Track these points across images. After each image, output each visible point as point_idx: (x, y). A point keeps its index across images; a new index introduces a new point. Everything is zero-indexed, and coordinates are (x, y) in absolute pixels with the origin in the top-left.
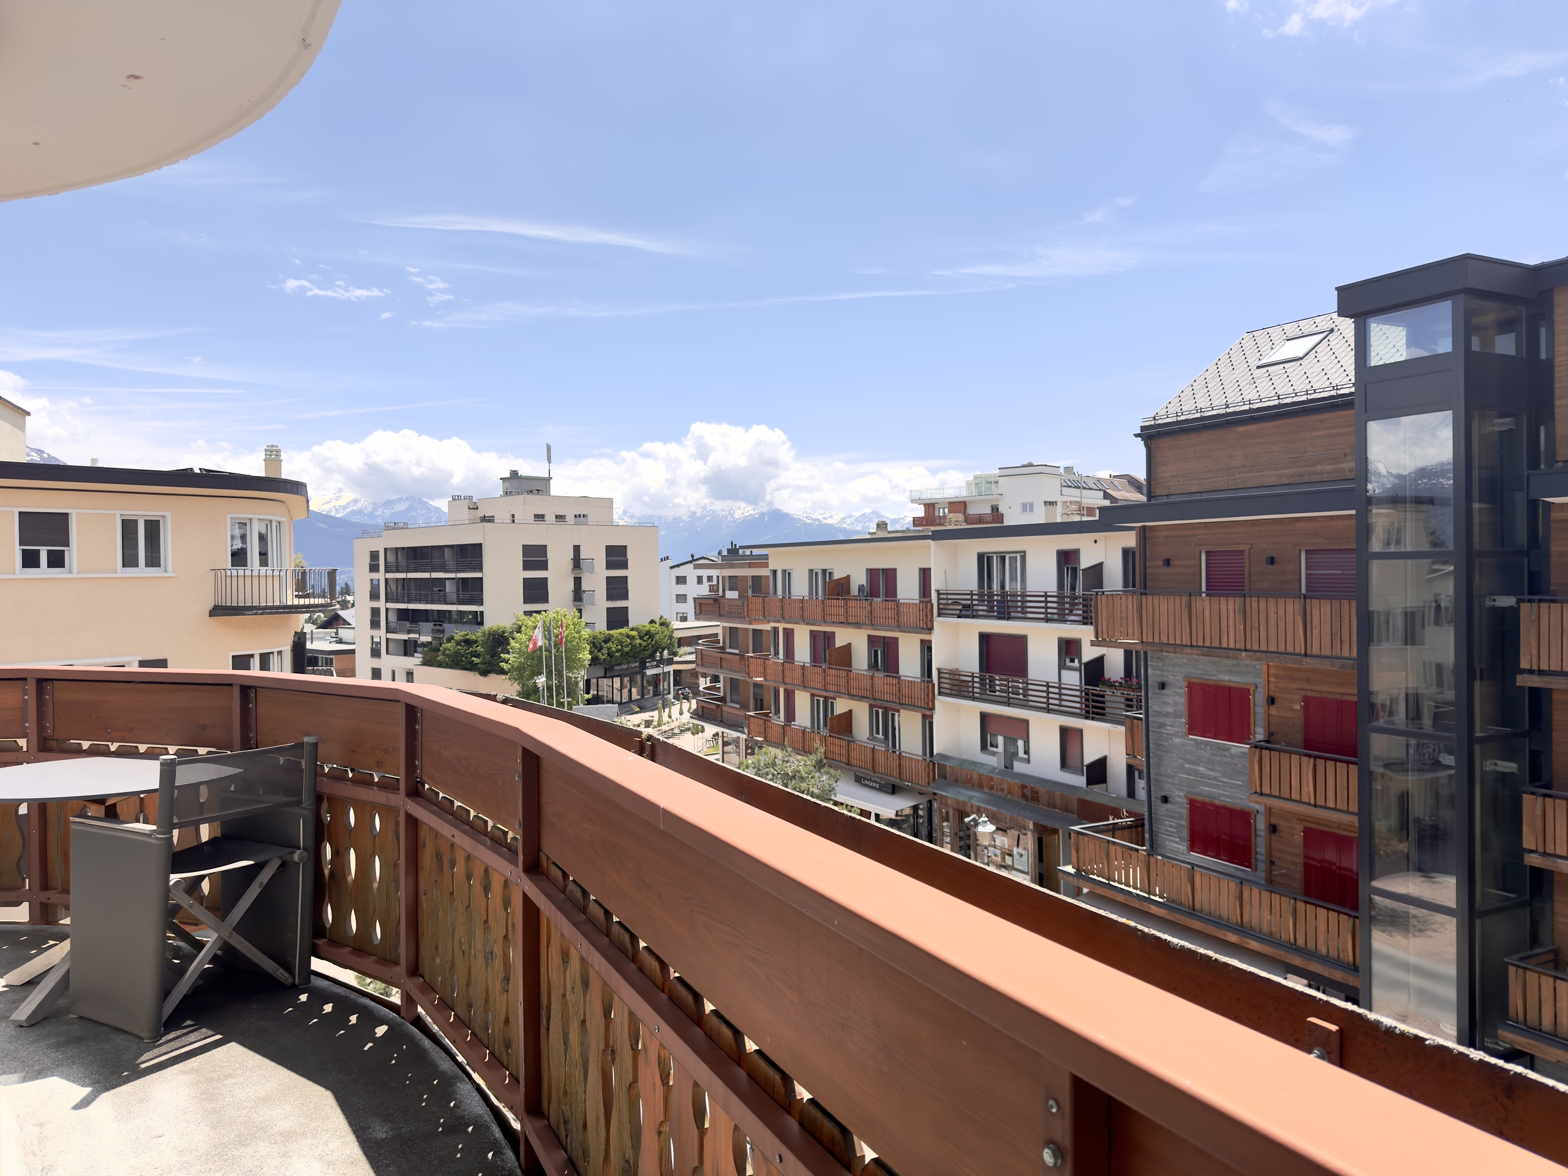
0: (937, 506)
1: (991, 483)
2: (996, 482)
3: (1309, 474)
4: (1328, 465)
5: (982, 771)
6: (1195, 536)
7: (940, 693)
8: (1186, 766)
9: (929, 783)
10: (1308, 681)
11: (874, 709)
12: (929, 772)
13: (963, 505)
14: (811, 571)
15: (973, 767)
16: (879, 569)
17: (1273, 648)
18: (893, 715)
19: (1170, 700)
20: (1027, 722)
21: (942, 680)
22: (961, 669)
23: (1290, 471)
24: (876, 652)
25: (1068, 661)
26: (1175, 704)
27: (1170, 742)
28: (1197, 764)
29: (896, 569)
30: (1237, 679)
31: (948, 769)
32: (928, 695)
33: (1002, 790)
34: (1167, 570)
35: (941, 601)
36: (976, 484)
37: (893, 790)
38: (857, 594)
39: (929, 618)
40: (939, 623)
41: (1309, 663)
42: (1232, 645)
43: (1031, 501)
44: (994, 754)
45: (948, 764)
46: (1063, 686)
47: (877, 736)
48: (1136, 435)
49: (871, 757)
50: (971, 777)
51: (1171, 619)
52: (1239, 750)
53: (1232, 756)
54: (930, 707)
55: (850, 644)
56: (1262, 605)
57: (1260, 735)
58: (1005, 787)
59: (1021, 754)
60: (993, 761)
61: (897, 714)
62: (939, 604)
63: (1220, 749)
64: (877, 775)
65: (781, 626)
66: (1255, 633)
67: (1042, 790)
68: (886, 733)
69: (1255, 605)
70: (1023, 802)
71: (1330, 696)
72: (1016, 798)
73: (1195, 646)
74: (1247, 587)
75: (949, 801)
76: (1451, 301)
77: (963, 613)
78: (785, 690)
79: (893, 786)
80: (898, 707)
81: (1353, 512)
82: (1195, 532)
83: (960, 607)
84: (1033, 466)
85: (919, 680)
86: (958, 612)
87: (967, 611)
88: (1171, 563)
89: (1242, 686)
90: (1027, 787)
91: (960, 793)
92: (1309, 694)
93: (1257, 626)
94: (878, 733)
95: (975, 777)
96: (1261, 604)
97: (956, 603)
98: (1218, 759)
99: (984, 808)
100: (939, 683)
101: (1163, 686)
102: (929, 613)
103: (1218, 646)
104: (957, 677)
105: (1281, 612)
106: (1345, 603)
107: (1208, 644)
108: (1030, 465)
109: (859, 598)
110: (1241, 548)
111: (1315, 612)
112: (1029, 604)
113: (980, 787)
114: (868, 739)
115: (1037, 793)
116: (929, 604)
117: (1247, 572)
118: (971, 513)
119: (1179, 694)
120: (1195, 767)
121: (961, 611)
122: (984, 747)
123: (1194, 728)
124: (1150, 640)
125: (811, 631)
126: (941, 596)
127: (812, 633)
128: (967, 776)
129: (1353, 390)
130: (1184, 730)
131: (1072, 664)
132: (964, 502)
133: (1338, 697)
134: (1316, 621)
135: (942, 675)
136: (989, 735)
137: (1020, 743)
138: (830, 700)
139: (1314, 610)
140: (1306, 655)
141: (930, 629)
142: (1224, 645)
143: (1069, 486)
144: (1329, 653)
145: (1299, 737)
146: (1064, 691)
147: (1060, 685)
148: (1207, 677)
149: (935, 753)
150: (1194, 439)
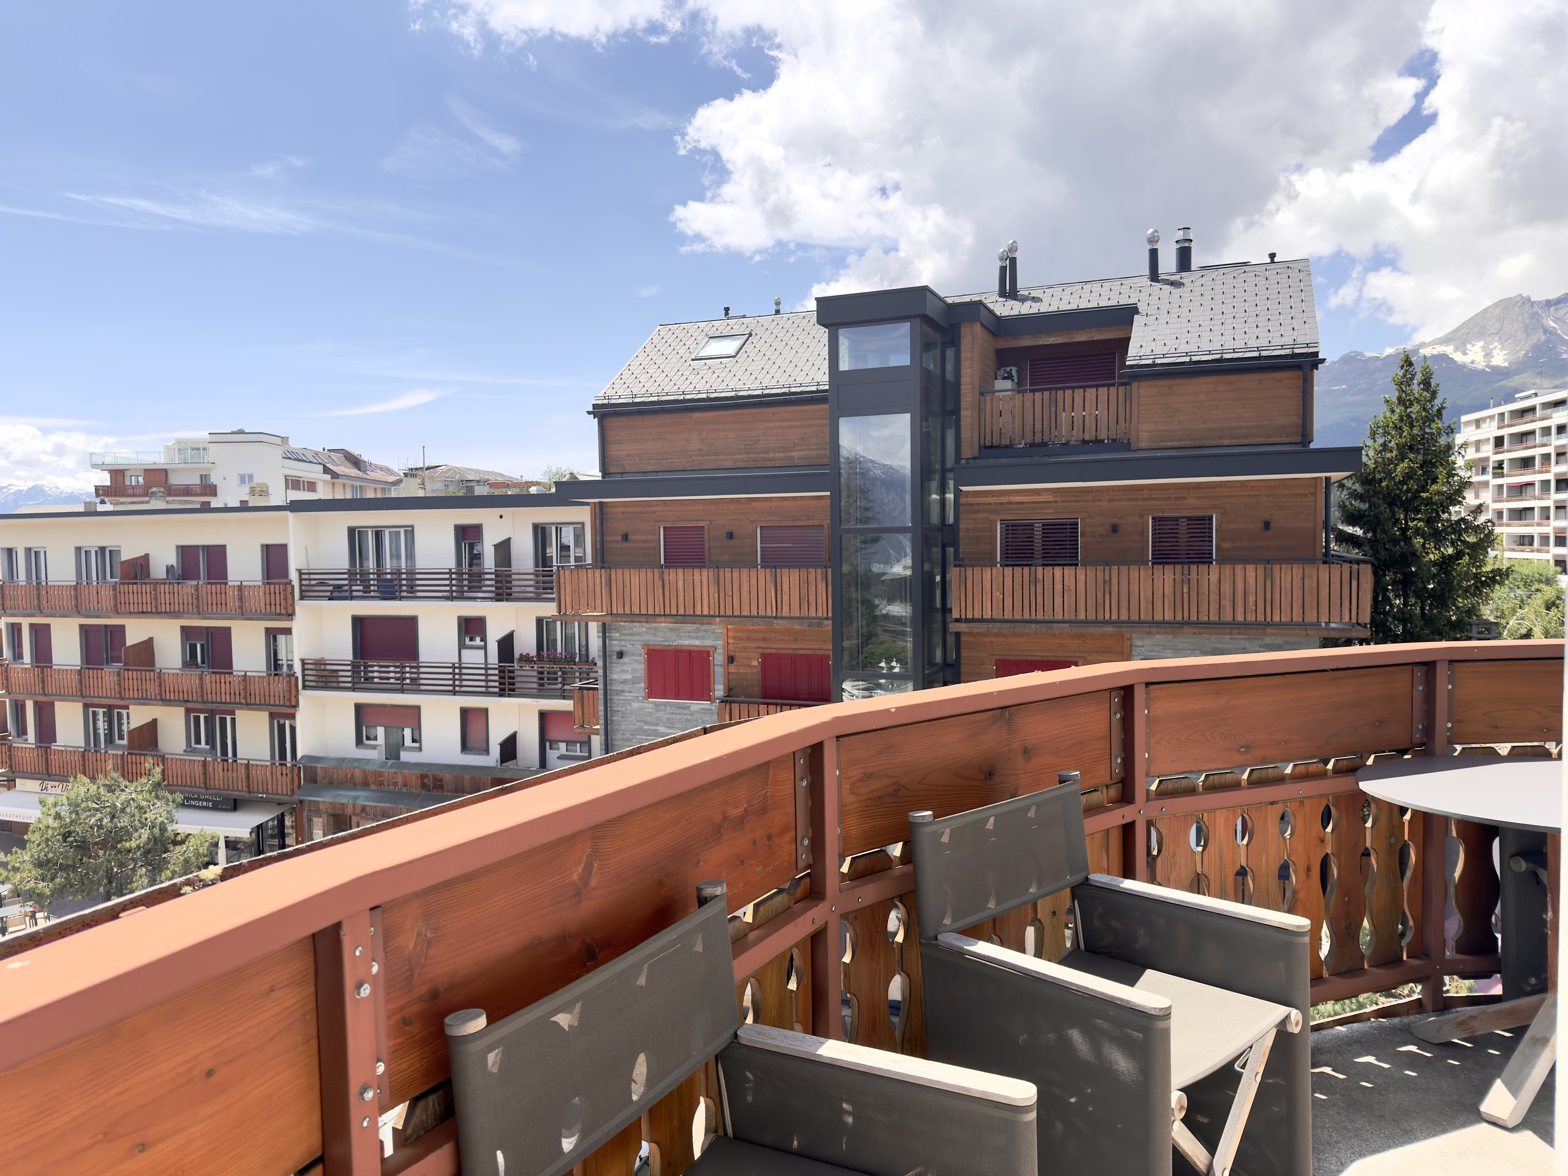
0: (127, 473)
1: (199, 449)
2: (205, 449)
3: (763, 460)
4: (780, 452)
5: (368, 767)
6: (655, 512)
7: (305, 687)
8: (645, 727)
9: (292, 790)
10: (765, 640)
11: (192, 715)
12: (293, 778)
13: (164, 473)
14: (78, 549)
15: (356, 764)
16: (197, 547)
17: (746, 613)
18: (223, 722)
19: (628, 668)
20: (418, 708)
21: (307, 672)
22: (326, 657)
23: (745, 456)
24: (193, 648)
25: (467, 639)
26: (634, 671)
27: (628, 707)
28: (657, 725)
29: (224, 546)
30: (697, 643)
31: (319, 771)
32: (290, 691)
33: (396, 784)
34: (625, 545)
35: (304, 582)
36: (179, 450)
37: (235, 805)
38: (165, 577)
39: (290, 602)
40: (302, 608)
41: (780, 625)
42: (706, 612)
43: (250, 472)
44: (374, 747)
45: (319, 765)
46: (463, 665)
47: (198, 746)
48: (589, 413)
49: (201, 772)
50: (352, 775)
51: (643, 591)
52: (699, 706)
53: (692, 714)
54: (294, 704)
55: (151, 640)
56: (736, 574)
57: (719, 690)
58: (400, 780)
59: (408, 742)
60: (374, 754)
61: (228, 718)
62: (301, 585)
63: (680, 708)
64: (210, 791)
65: (25, 623)
66: (729, 600)
67: (447, 776)
68: (211, 740)
69: (728, 575)
70: (424, 792)
71: (784, 652)
72: (413, 790)
73: (668, 615)
74: (707, 560)
75: (321, 807)
76: (908, 324)
77: (336, 594)
78: (36, 703)
79: (235, 800)
80: (230, 707)
81: (828, 493)
82: (653, 509)
83: (331, 588)
84: (244, 433)
85: (265, 674)
86: (329, 594)
87: (338, 593)
88: (630, 537)
89: (702, 649)
90: (427, 776)
91: (339, 795)
92: (767, 651)
93: (730, 593)
94: (198, 742)
95: (358, 775)
96: (734, 574)
97: (322, 583)
98: (679, 717)
99: (371, 807)
100: (304, 676)
101: (621, 655)
102: (290, 597)
103: (692, 613)
104: (323, 667)
105: (754, 581)
106: (812, 571)
107: (681, 612)
108: (241, 432)
109: (167, 581)
110: (701, 524)
111: (785, 580)
112: (418, 582)
113: (365, 785)
114: (184, 751)
115: (441, 780)
116: (289, 587)
117: (706, 546)
118: (174, 483)
119: (639, 663)
120: (654, 728)
121: (332, 592)
122: (359, 742)
123: (653, 691)
124: (621, 611)
125: (82, 626)
126: (304, 577)
127: (85, 630)
128: (346, 776)
129: (827, 387)
130: (643, 695)
131: (472, 643)
132: (166, 470)
133: (791, 652)
134: (786, 588)
135: (307, 666)
136: (364, 728)
137: (408, 732)
138: (116, 711)
139: (784, 578)
140: (776, 617)
141: (290, 615)
142: (698, 612)
143: (289, 458)
144: (797, 614)
145: (757, 690)
146: (464, 671)
147: (460, 664)
148: (667, 643)
149: (299, 755)
150: (649, 420)
